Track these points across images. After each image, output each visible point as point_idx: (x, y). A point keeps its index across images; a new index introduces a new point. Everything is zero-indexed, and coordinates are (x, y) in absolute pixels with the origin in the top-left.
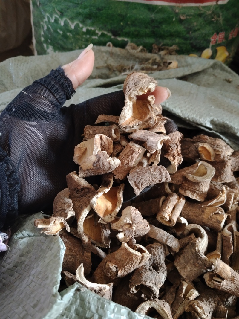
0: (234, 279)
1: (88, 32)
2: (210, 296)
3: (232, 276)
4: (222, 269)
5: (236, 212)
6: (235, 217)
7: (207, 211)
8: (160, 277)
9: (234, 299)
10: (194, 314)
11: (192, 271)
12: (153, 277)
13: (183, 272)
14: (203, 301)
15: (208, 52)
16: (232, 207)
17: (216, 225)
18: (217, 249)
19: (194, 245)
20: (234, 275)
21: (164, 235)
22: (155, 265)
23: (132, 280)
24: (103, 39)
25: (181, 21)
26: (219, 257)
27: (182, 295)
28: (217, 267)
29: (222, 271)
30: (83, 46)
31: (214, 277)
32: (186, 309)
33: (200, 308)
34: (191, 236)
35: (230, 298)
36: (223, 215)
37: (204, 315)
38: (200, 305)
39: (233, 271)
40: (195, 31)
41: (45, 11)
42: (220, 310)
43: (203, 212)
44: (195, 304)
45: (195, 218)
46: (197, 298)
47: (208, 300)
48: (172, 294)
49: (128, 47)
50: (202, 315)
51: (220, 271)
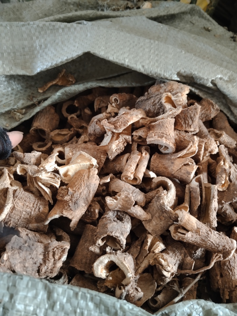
0: (200, 231)
2: (176, 249)
3: (197, 228)
4: (186, 221)
5: (207, 164)
6: (206, 168)
7: (176, 162)
8: (126, 227)
9: (203, 251)
10: (159, 267)
11: (158, 225)
12: (118, 227)
13: (149, 227)
14: (168, 254)
16: (203, 159)
17: (185, 177)
18: (185, 201)
19: (159, 198)
20: (200, 227)
21: (129, 189)
22: (119, 216)
23: (97, 233)
26: (187, 209)
27: (147, 248)
28: (181, 219)
29: (187, 223)
31: (179, 229)
32: (151, 262)
33: (165, 261)
34: (159, 189)
35: (198, 251)
36: (194, 166)
37: (168, 267)
38: (165, 258)
39: (199, 222)
42: (187, 262)
43: (172, 163)
44: (160, 257)
45: (165, 170)
46: (163, 251)
47: (174, 252)
48: (136, 247)
50: (167, 267)
51: (185, 223)
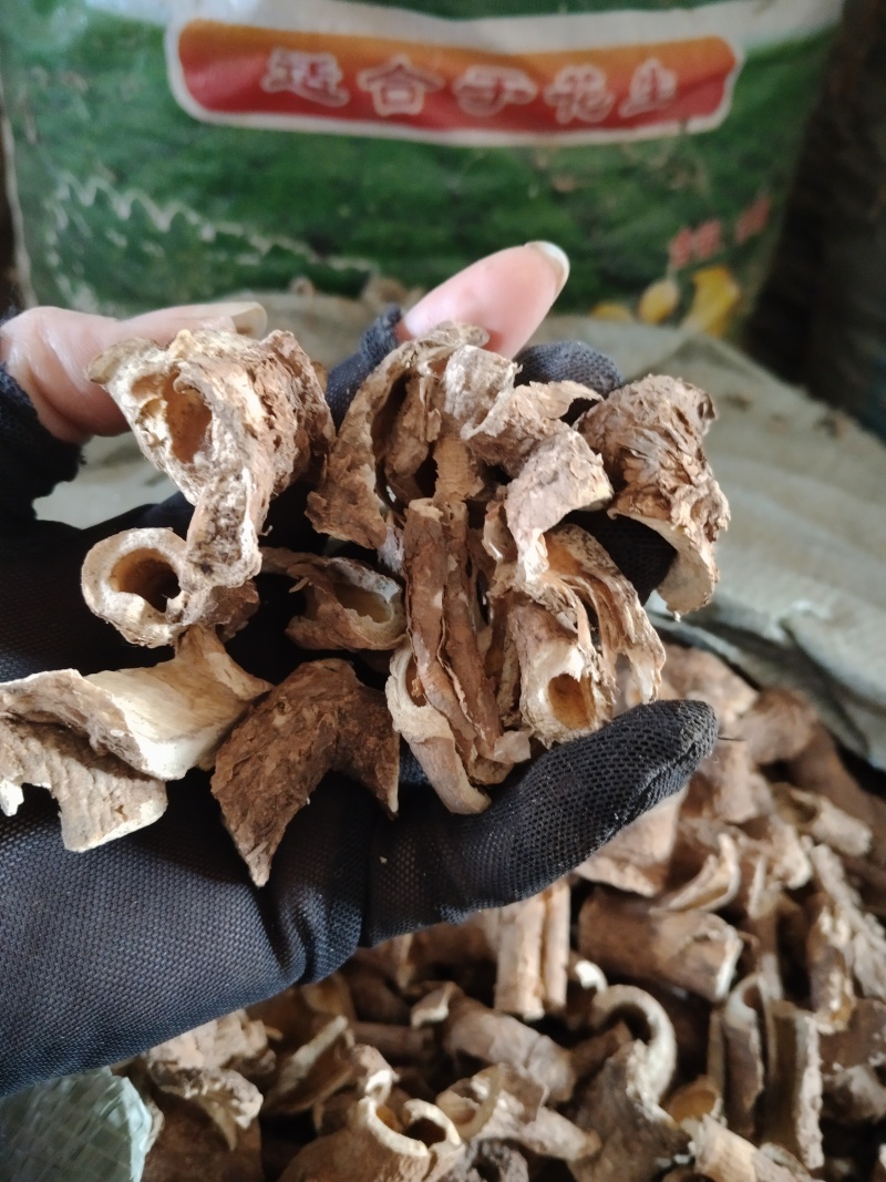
1: (222, 241)
4: (721, 1158)
5: (775, 921)
6: (773, 938)
7: (667, 928)
11: (621, 1172)
15: (662, 295)
16: (760, 905)
17: (699, 982)
19: (621, 1074)
21: (517, 1042)
22: (486, 1160)
24: (279, 267)
25: (558, 198)
28: (704, 1152)
29: (724, 1165)
30: (208, 291)
34: (614, 1033)
36: (725, 942)
39: (760, 1160)
40: (610, 226)
41: (60, 163)
43: (653, 932)
49: (371, 294)
51: (717, 1168)
